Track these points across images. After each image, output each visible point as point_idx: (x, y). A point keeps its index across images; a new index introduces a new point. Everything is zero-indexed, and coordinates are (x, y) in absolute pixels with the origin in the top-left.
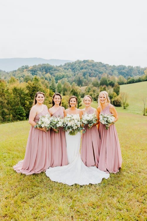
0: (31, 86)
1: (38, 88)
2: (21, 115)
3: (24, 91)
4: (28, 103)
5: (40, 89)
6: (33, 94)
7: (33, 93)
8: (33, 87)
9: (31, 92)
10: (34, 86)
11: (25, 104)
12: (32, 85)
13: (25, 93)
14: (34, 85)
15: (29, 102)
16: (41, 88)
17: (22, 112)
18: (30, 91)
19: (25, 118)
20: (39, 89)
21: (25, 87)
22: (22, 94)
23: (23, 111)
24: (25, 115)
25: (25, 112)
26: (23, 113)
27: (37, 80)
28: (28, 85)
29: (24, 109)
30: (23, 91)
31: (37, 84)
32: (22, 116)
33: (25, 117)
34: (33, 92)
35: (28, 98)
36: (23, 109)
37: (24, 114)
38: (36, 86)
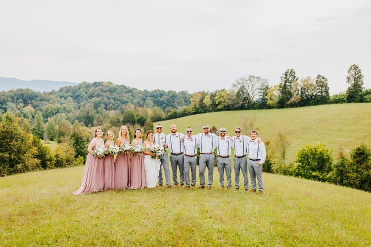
1: (12, 133)
5: (16, 134)
8: (3, 132)
10: (4, 130)
12: (1, 129)
14: (4, 128)
20: (14, 134)
27: (10, 120)
31: (10, 127)
38: (9, 129)
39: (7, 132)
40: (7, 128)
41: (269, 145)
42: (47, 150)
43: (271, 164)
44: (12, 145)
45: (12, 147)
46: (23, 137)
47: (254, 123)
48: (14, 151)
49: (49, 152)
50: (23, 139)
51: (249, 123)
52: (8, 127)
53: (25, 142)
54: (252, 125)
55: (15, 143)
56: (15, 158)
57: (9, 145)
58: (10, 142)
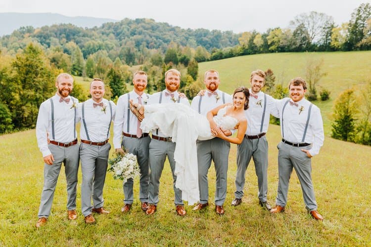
0: (22, 63)
1: (37, 67)
2: (3, 121)
3: (7, 73)
4: (17, 97)
6: (26, 78)
7: (25, 76)
8: (26, 65)
9: (22, 77)
10: (28, 63)
11: (11, 100)
12: (23, 61)
13: (8, 77)
14: (28, 60)
15: (20, 94)
16: (42, 67)
17: (4, 116)
18: (20, 73)
19: (11, 127)
20: (39, 68)
21: (10, 65)
22: (3, 80)
23: (6, 113)
24: (11, 120)
25: (10, 114)
26: (7, 117)
27: (34, 51)
28: (14, 62)
29: (8, 110)
30: (4, 74)
31: (35, 60)
32: (5, 123)
33: (11, 124)
34: (27, 74)
35: (17, 86)
36: (5, 109)
37: (7, 119)
38: (33, 62)
39: (31, 66)
40: (32, 61)
41: (351, 95)
42: (80, 89)
43: (352, 120)
44: (36, 82)
45: (37, 84)
46: (49, 72)
47: (320, 68)
48: (39, 88)
49: (82, 91)
50: (50, 75)
51: (315, 67)
52: (32, 59)
53: (53, 79)
54: (319, 69)
55: (41, 79)
56: (40, 97)
57: (34, 81)
58: (35, 78)
